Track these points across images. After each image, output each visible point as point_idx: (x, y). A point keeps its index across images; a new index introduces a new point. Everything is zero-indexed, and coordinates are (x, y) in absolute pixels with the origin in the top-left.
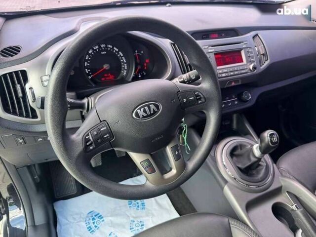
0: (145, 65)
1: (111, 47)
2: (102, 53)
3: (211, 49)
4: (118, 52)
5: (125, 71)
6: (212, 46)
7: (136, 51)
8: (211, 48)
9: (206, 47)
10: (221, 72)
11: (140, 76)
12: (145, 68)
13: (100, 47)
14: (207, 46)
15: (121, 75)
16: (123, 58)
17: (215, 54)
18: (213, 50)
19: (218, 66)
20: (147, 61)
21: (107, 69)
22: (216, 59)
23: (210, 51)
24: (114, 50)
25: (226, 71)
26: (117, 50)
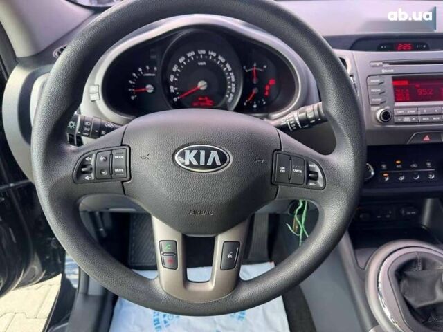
0: (267, 88)
1: (214, 54)
2: (199, 64)
3: (387, 68)
4: (224, 64)
5: (232, 95)
6: (391, 64)
7: (255, 65)
8: (388, 65)
9: (378, 64)
10: (401, 112)
11: (255, 106)
12: (267, 94)
13: (196, 53)
14: (381, 63)
15: (224, 101)
16: (232, 74)
17: (394, 79)
18: (392, 71)
19: (396, 101)
20: (272, 82)
21: (202, 89)
22: (395, 87)
23: (384, 71)
24: (218, 60)
25: (413, 112)
26: (223, 60)
